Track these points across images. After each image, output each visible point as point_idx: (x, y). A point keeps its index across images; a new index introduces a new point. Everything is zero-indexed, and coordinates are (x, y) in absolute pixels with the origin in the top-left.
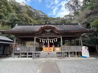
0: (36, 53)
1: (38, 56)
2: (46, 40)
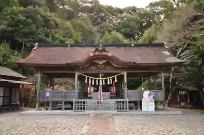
0: (78, 102)
1: (83, 107)
2: (97, 79)
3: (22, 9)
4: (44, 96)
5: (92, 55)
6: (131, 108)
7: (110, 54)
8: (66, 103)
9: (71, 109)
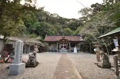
0: (58, 50)
2: (63, 45)
3: (39, 23)
4: (49, 49)
5: (61, 39)
6: (71, 52)
7: (66, 39)
8: (55, 50)
9: (56, 52)
